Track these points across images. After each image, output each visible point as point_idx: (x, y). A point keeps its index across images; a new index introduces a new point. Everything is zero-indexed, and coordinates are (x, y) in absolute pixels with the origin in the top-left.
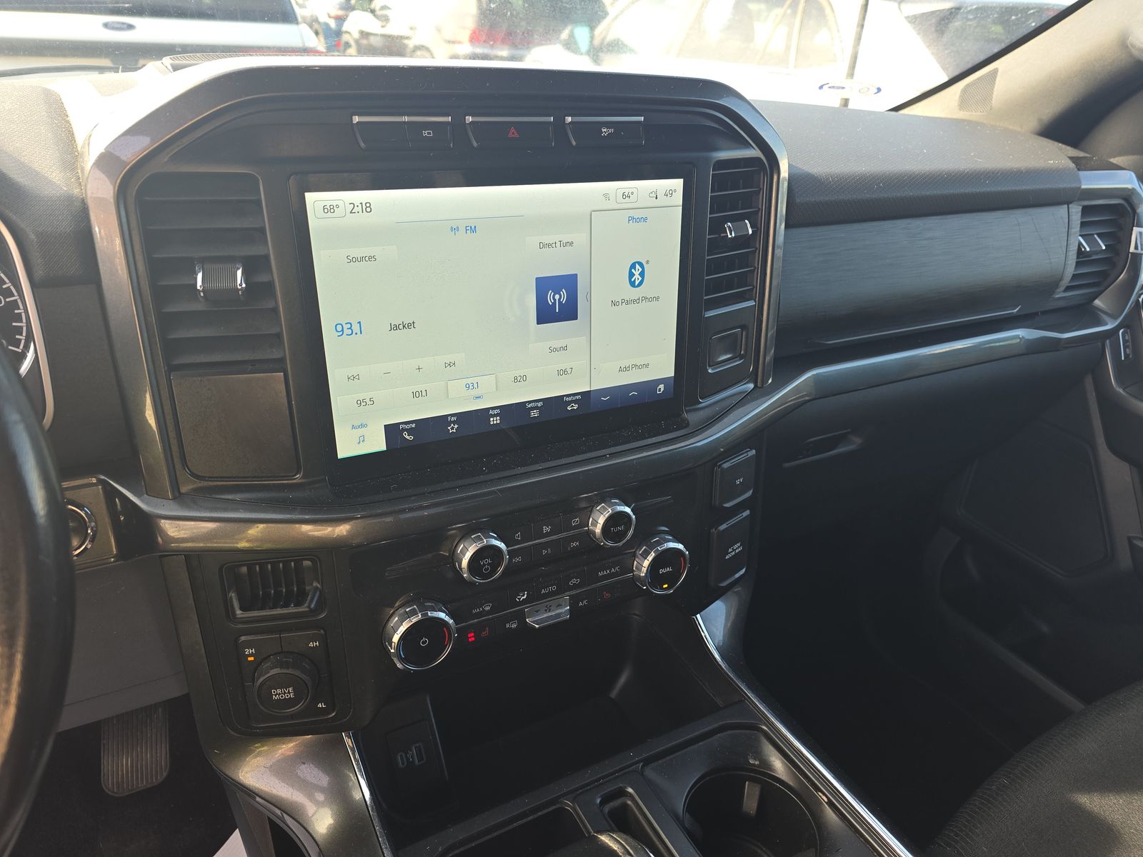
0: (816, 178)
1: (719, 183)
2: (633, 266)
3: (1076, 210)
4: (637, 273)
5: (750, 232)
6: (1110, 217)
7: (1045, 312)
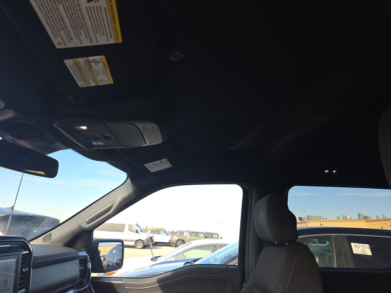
0: (36, 257)
1: (23, 259)
2: (5, 281)
3: (78, 260)
4: (6, 282)
5: (27, 270)
6: (83, 261)
7: (75, 286)
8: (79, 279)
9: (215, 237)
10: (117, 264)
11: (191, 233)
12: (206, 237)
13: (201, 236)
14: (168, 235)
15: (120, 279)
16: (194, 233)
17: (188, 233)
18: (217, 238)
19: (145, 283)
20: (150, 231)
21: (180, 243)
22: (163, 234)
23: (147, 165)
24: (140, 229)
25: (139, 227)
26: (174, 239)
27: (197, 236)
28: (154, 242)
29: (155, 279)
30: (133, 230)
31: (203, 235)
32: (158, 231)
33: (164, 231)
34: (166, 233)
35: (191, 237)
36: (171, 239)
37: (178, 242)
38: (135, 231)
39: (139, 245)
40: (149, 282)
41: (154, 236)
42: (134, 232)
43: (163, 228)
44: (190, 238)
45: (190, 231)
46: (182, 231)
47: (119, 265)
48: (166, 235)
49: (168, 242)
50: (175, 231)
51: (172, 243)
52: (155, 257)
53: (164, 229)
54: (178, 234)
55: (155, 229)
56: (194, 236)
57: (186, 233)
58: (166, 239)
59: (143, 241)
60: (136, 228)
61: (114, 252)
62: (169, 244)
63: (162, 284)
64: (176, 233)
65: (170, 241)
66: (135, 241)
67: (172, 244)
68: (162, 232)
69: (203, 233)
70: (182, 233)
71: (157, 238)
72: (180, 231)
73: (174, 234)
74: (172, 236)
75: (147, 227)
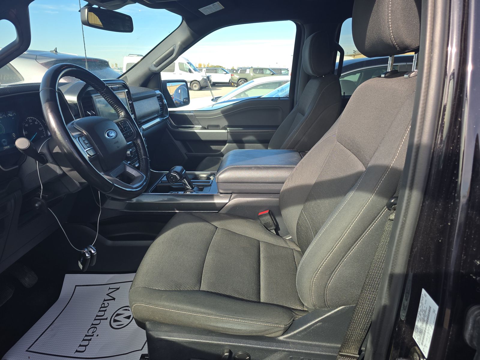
3: (156, 97)
5: (131, 102)
6: (160, 98)
7: (159, 116)
8: (160, 111)
9: (285, 73)
10: (184, 102)
11: (255, 70)
12: (272, 74)
13: (267, 73)
14: (227, 74)
15: (190, 112)
16: (259, 70)
17: (252, 70)
18: (286, 74)
19: (212, 114)
20: (204, 70)
21: (242, 82)
22: (222, 73)
23: (201, 10)
24: (194, 68)
25: (191, 66)
26: (235, 78)
27: (263, 73)
28: (212, 83)
29: (219, 111)
30: (186, 70)
31: (270, 72)
32: (214, 70)
33: (222, 69)
34: (225, 71)
35: (255, 74)
36: (231, 77)
37: (240, 81)
38: (188, 70)
39: (195, 86)
40: (214, 113)
41: (211, 76)
42: (187, 72)
43: (220, 66)
44: (254, 76)
45: (253, 67)
46: (245, 68)
47: (187, 102)
48: (225, 74)
49: (228, 81)
50: (236, 68)
51: (232, 82)
52: (215, 98)
53: (222, 67)
54: (239, 72)
55: (211, 67)
56: (258, 74)
57: (249, 70)
58: (226, 78)
59: (198, 81)
60: (188, 66)
61: (179, 92)
62: (229, 84)
63: (225, 114)
64: (237, 71)
65: (230, 80)
66: (190, 82)
67: (233, 84)
68: (220, 71)
69: (269, 69)
70: (243, 70)
71: (215, 78)
72: (241, 68)
73: (235, 71)
74: (232, 74)
75: (200, 65)
